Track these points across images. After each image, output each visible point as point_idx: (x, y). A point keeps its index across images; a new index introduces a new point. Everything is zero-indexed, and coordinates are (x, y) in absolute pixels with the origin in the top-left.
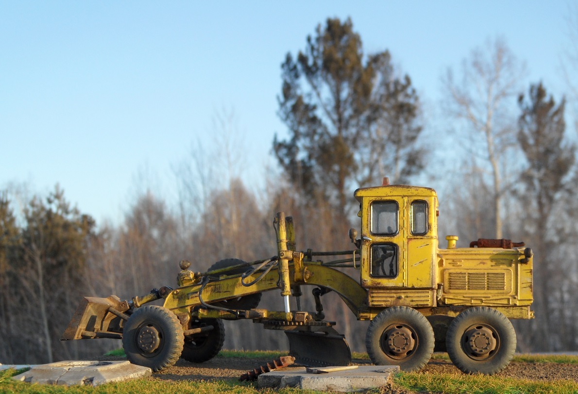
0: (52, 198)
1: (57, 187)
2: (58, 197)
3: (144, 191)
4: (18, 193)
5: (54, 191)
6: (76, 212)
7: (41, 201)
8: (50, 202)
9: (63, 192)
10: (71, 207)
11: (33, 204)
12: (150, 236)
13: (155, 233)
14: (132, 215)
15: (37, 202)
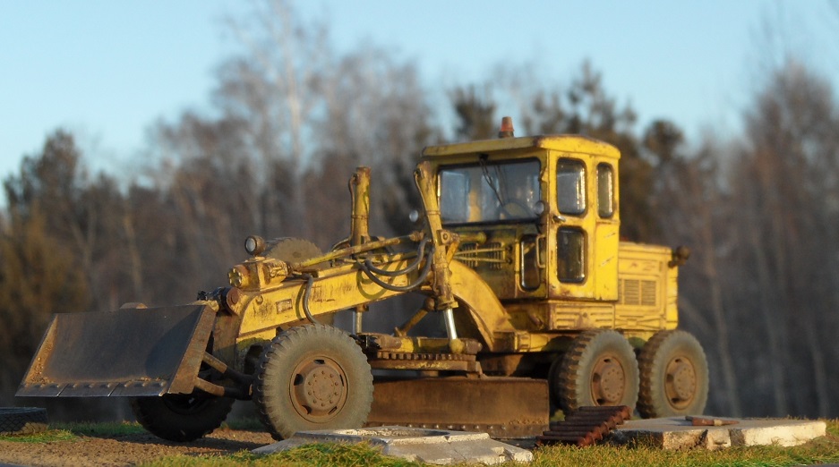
0: (578, 92)
1: (586, 67)
2: (590, 86)
3: (779, 61)
4: (515, 85)
5: (580, 76)
6: (631, 117)
7: (556, 99)
8: (574, 99)
9: (598, 78)
10: (619, 107)
11: (539, 107)
12: (801, 160)
13: (810, 148)
14: (756, 113)
15: (548, 102)
